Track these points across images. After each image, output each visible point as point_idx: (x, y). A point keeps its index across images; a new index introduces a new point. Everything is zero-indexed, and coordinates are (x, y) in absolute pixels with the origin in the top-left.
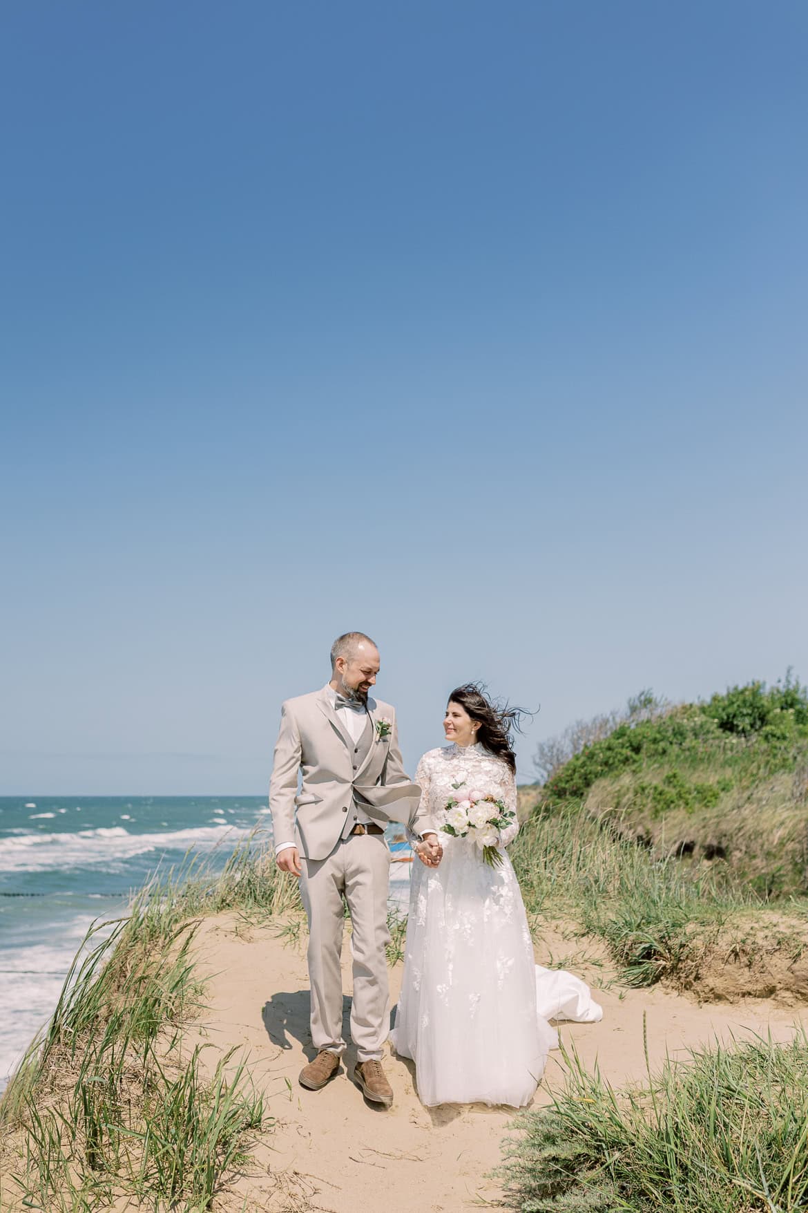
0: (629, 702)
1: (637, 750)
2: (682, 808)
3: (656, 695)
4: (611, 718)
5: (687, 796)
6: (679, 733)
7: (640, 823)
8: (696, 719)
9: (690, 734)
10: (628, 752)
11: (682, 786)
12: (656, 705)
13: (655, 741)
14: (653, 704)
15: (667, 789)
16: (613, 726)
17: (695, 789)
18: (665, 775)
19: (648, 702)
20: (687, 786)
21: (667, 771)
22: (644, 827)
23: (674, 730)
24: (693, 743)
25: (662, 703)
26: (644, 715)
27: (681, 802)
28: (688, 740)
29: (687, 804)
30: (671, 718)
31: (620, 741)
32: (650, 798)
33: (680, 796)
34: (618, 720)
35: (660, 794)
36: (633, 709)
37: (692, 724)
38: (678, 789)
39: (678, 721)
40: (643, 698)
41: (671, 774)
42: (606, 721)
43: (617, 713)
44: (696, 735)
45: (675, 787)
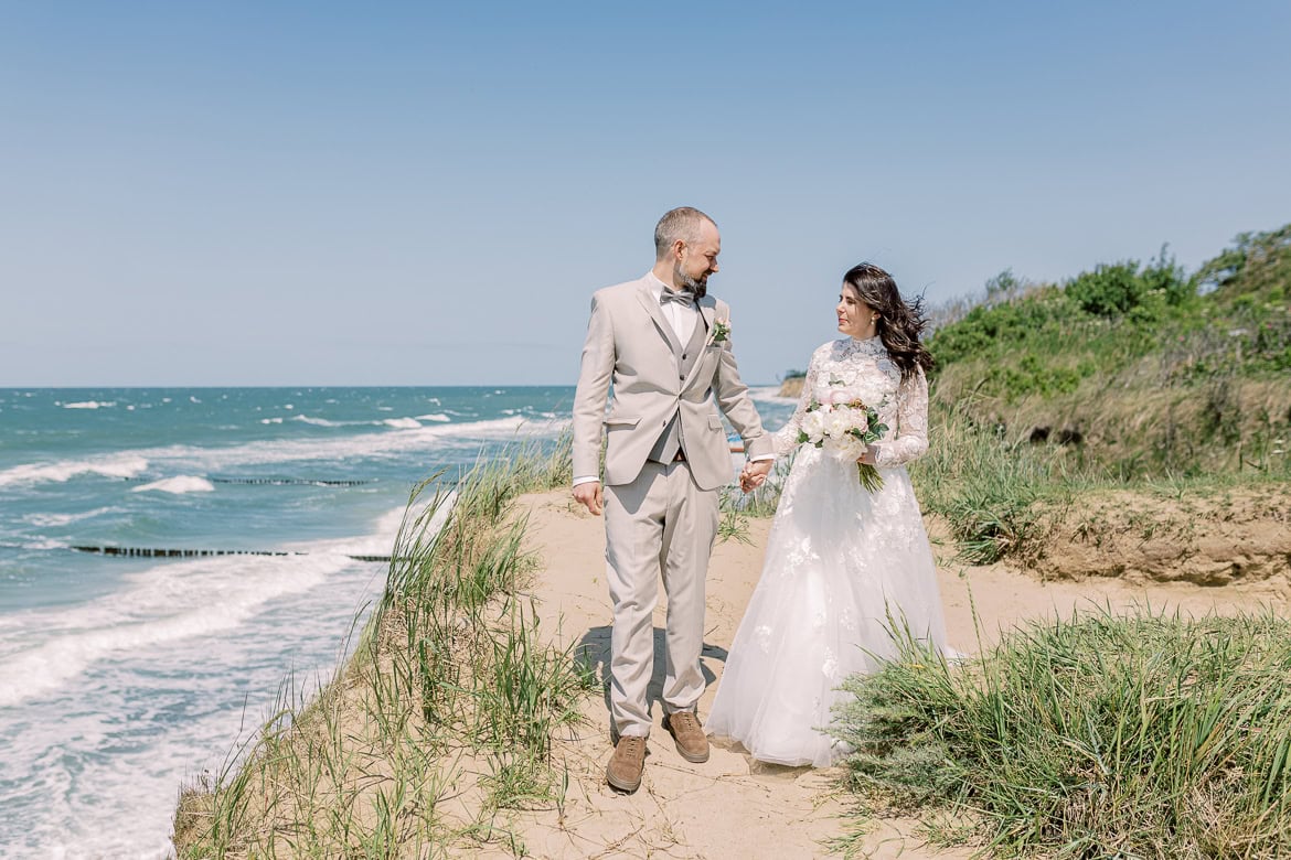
0: (987, 285)
1: (992, 333)
2: (1038, 394)
3: (1016, 276)
4: (966, 301)
5: (1044, 381)
6: (1039, 315)
7: (993, 409)
8: (1058, 300)
9: (1051, 317)
10: (981, 335)
11: (1039, 370)
12: (1016, 287)
13: (1012, 324)
14: (1013, 286)
15: (1022, 374)
16: (968, 308)
17: (1053, 374)
18: (1021, 359)
19: (1006, 283)
20: (1045, 370)
21: (1024, 355)
22: (996, 413)
23: (1033, 312)
24: (1054, 326)
25: (1023, 285)
26: (1003, 297)
27: (1038, 388)
28: (1048, 323)
29: (1044, 389)
30: (1031, 299)
31: (974, 324)
32: (1004, 383)
33: (1036, 381)
34: (974, 303)
35: (1016, 378)
36: (991, 291)
37: (1053, 306)
38: (1035, 374)
39: (1038, 302)
40: (1002, 279)
41: (1027, 358)
42: (960, 304)
43: (973, 295)
44: (1057, 317)
45: (1031, 372)
